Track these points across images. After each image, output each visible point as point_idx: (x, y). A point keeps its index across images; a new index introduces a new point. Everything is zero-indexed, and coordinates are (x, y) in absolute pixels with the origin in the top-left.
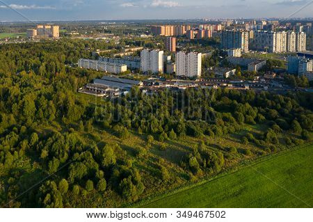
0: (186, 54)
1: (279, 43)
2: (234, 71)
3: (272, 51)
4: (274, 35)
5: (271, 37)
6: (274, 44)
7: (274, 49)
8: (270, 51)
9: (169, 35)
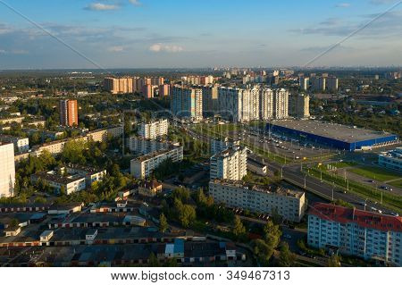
2: (99, 175)
3: (236, 119)
4: (240, 93)
5: (235, 97)
6: (240, 108)
7: (240, 116)
9: (125, 92)
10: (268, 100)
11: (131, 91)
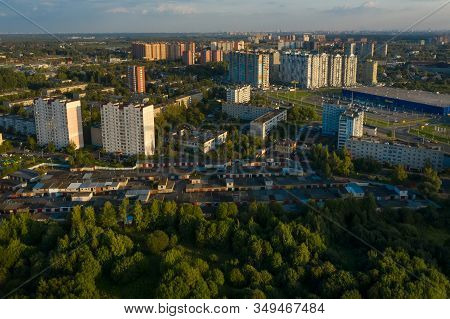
0: (121, 108)
1: (317, 72)
2: (223, 136)
3: (305, 86)
4: (310, 59)
5: (304, 63)
6: (309, 73)
7: (309, 83)
8: (302, 86)
9: (158, 58)
10: (337, 66)
11: (164, 57)
